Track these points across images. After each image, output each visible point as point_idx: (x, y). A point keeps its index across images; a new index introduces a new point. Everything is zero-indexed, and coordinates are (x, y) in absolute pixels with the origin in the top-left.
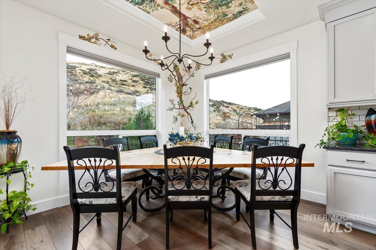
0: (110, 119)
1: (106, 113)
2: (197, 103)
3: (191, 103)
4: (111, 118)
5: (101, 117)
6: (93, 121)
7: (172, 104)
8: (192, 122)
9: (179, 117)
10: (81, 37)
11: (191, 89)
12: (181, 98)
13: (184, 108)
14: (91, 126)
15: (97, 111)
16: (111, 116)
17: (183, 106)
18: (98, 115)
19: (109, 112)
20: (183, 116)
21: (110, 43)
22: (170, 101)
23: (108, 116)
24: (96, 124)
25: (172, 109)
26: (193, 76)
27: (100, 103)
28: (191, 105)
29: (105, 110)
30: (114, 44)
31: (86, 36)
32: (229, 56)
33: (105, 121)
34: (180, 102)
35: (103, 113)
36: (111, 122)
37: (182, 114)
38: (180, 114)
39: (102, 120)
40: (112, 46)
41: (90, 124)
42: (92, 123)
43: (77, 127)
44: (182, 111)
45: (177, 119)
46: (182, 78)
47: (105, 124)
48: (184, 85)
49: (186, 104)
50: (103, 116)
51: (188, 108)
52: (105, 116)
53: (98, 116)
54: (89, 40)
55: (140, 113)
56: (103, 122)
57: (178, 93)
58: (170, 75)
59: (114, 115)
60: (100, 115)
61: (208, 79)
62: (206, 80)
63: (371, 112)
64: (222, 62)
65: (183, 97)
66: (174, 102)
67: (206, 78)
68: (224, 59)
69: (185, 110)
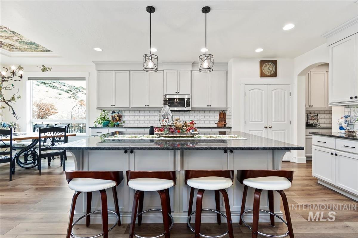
2: (19, 98)
3: (13, 98)
8: (14, 113)
11: (12, 85)
32: (49, 68)
37: (1, 107)
44: (3, 104)
49: (8, 98)
51: (10, 101)
61: (31, 81)
62: (29, 81)
63: (114, 112)
64: (43, 71)
65: (3, 91)
67: (29, 79)
68: (45, 69)
69: (6, 102)
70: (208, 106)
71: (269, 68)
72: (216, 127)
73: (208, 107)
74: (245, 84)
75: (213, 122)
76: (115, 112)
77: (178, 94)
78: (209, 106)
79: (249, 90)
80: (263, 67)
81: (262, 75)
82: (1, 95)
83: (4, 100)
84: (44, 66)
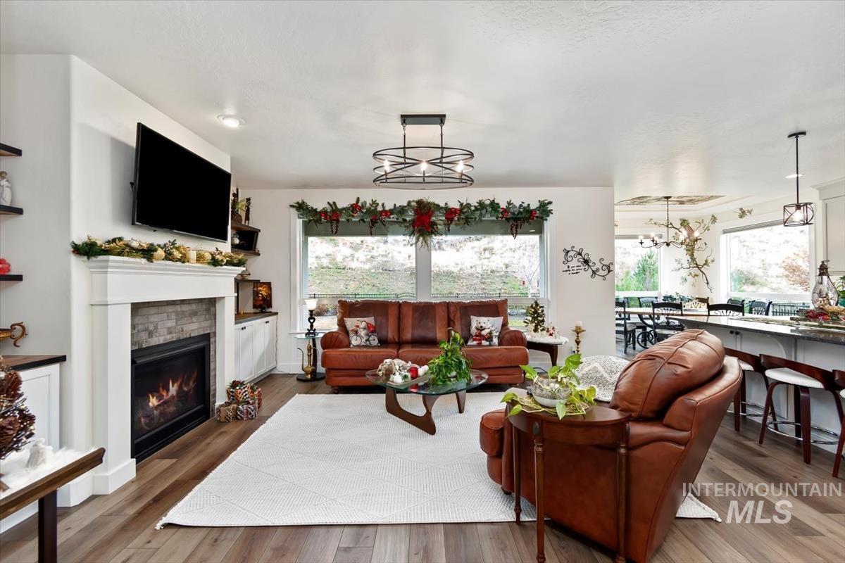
3: (707, 261)
7: (679, 263)
8: (708, 283)
9: (690, 279)
11: (706, 244)
12: (692, 255)
17: (696, 264)
20: (696, 275)
22: (676, 260)
25: (679, 269)
26: (709, 230)
28: (706, 263)
32: (748, 211)
34: (690, 260)
37: (693, 274)
38: (691, 274)
44: (696, 271)
45: (686, 280)
46: (694, 232)
48: (696, 240)
49: (701, 262)
55: (647, 258)
57: (687, 250)
58: (676, 233)
61: (728, 234)
62: (725, 235)
64: (741, 217)
65: (696, 254)
66: (682, 262)
67: (725, 232)
68: (743, 214)
69: (699, 268)
82: (693, 259)
83: (697, 266)
84: (741, 209)
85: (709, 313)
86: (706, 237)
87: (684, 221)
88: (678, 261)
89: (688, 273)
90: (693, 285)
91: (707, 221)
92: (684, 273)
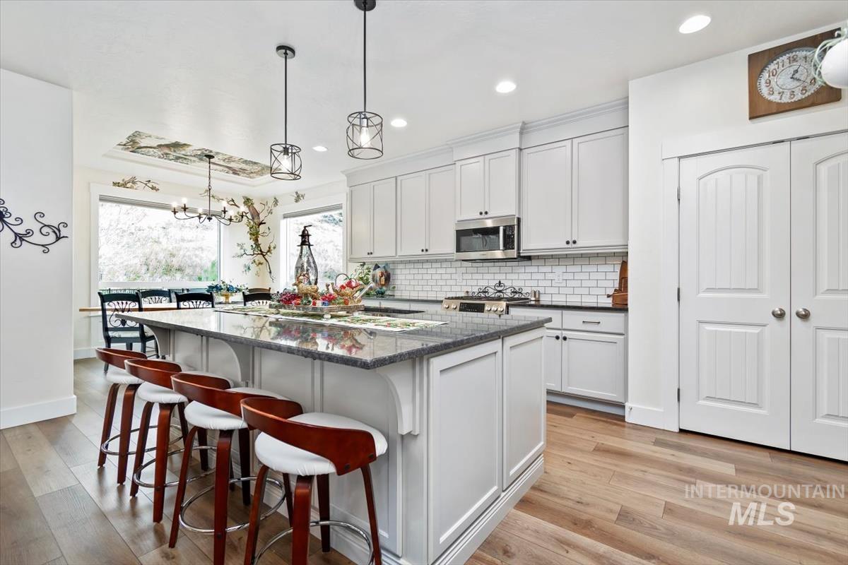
0: (194, 258)
1: (185, 245)
2: (274, 248)
3: (269, 248)
4: (196, 256)
5: (173, 255)
6: (153, 263)
7: (242, 249)
8: (270, 272)
9: (253, 267)
10: (115, 184)
11: (269, 229)
12: (256, 240)
13: (262, 254)
14: (149, 275)
15: (163, 240)
16: (197, 252)
17: (261, 251)
18: (166, 249)
19: (192, 245)
20: (260, 263)
21: (150, 185)
22: (238, 245)
23: (188, 253)
24: (161, 270)
25: (242, 255)
26: (272, 213)
27: (171, 224)
28: (269, 250)
29: (183, 240)
30: (154, 185)
31: (121, 182)
32: (302, 196)
33: (182, 265)
34: (254, 246)
35: (177, 245)
36: (196, 266)
37: (257, 262)
38: (254, 261)
39: (175, 262)
40: (153, 188)
41: (148, 270)
42: (151, 268)
43: (118, 277)
44: (259, 258)
45: (249, 268)
46: (258, 215)
47: (180, 269)
48: (261, 223)
49: (265, 249)
50: (177, 253)
51: (266, 253)
52: (181, 253)
53: (167, 252)
54: (124, 185)
56: (176, 266)
57: (251, 234)
59: (202, 250)
60: (169, 251)
61: (288, 219)
62: (285, 220)
63: (377, 267)
64: (297, 201)
65: (260, 239)
66: (245, 247)
67: (285, 217)
68: (298, 198)
69: (264, 256)
70: (568, 243)
71: (796, 71)
72: (610, 306)
73: (569, 246)
74: (680, 158)
75: (602, 291)
76: (379, 267)
77: (486, 216)
78: (571, 242)
79: (699, 176)
80: (766, 75)
81: (759, 109)
82: (258, 245)
83: (262, 253)
84: (297, 193)
85: (178, 305)
86: (269, 220)
87: (248, 199)
88: (241, 246)
89: (252, 261)
90: (257, 274)
91: (271, 203)
92: (246, 260)
